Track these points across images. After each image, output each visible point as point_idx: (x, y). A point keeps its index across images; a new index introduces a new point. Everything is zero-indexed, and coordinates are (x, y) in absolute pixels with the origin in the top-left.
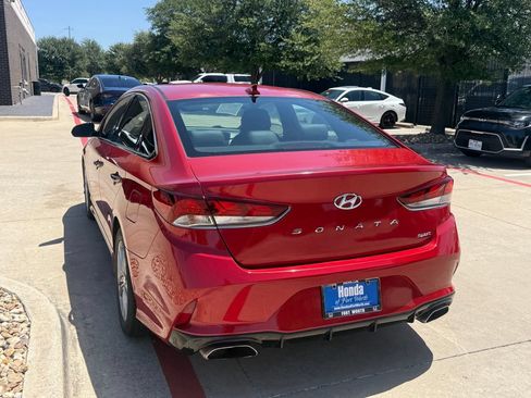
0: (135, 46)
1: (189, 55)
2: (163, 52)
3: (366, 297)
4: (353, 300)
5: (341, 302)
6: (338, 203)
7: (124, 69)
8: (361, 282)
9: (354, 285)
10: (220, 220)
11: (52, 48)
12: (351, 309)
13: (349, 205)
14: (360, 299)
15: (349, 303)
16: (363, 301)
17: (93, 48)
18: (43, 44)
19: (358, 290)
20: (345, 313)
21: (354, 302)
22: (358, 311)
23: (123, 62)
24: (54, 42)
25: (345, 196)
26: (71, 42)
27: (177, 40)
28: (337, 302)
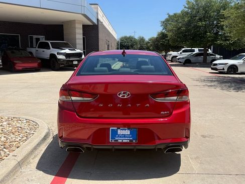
0: (157, 38)
1: (174, 41)
2: (166, 40)
3: (131, 136)
4: (124, 136)
5: (119, 136)
6: (119, 95)
7: (151, 48)
8: (128, 129)
9: (126, 130)
10: (74, 98)
11: (125, 40)
12: (123, 140)
13: (124, 96)
14: (128, 136)
15: (122, 137)
16: (129, 137)
17: (142, 40)
18: (122, 39)
19: (127, 132)
20: (120, 141)
21: (125, 137)
22: (126, 141)
23: (151, 45)
24: (126, 38)
25: (122, 92)
26: (132, 38)
27: (170, 34)
28: (117, 136)
